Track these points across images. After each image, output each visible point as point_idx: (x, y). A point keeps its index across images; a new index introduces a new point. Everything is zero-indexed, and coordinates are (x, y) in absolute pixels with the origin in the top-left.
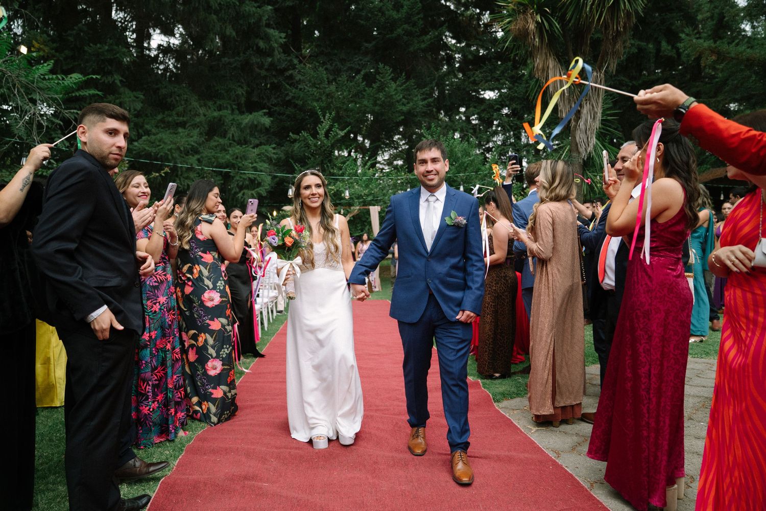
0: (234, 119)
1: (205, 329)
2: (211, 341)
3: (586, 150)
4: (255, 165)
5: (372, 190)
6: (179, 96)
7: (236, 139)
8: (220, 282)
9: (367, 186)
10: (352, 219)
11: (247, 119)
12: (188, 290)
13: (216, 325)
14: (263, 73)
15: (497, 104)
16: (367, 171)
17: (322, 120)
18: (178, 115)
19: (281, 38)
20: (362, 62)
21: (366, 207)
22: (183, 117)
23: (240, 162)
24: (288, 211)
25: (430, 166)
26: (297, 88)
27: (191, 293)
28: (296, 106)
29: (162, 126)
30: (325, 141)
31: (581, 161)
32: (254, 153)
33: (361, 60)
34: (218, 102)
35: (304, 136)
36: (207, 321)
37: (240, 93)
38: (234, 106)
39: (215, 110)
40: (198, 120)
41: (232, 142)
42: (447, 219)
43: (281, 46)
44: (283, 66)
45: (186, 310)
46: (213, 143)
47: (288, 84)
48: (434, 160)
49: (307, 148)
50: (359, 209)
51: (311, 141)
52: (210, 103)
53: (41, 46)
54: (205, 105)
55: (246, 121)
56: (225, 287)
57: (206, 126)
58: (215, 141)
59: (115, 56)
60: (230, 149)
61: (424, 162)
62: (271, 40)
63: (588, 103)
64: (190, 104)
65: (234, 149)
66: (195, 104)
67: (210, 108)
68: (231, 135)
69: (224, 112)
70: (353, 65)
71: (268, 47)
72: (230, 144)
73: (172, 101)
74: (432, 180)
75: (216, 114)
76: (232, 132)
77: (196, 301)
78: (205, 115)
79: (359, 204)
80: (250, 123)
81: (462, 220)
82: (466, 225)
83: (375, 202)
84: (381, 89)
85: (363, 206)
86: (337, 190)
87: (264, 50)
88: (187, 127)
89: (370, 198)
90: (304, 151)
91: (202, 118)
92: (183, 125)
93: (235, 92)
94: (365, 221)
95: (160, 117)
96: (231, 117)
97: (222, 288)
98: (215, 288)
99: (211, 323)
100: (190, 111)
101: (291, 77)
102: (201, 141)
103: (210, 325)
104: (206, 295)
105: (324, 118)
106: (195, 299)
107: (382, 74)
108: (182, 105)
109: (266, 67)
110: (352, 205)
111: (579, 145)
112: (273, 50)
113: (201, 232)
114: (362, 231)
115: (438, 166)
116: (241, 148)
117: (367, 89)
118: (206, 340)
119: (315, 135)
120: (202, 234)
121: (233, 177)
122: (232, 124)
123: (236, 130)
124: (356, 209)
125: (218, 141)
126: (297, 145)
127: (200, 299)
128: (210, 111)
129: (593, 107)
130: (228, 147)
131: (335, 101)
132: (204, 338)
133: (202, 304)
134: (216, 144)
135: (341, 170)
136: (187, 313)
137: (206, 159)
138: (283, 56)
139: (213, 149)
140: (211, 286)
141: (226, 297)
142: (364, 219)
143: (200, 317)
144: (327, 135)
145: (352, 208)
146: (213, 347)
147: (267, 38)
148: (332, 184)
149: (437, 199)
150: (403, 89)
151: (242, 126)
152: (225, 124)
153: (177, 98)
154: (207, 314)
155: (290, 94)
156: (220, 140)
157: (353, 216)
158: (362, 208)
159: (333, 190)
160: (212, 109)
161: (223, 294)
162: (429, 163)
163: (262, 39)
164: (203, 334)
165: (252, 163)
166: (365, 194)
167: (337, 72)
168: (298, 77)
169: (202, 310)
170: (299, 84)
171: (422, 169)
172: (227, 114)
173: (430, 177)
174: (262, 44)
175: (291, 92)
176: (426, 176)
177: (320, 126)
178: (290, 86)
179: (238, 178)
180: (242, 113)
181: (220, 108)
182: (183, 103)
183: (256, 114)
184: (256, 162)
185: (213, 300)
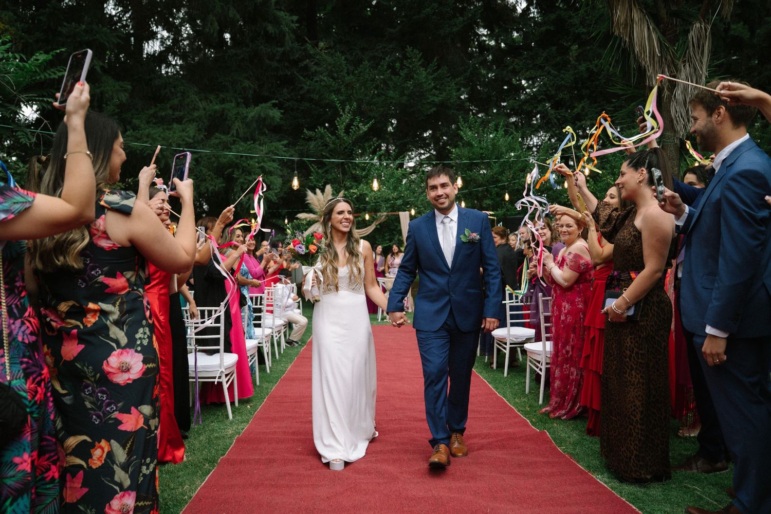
0: (238, 113)
1: (111, 431)
2: (121, 455)
3: (685, 126)
4: (262, 164)
5: (401, 192)
6: (174, 87)
7: (241, 135)
8: (141, 330)
9: (395, 189)
10: (378, 227)
11: (253, 112)
12: (71, 350)
13: (131, 422)
14: (275, 64)
15: (541, 95)
16: (395, 171)
17: (341, 113)
18: (173, 108)
19: (293, 22)
20: (386, 49)
21: (395, 213)
22: (180, 111)
23: (244, 162)
24: (303, 219)
25: (440, 191)
26: (312, 80)
27: (80, 357)
28: (311, 100)
29: (154, 121)
30: (345, 138)
31: (678, 142)
32: (262, 151)
33: (385, 48)
34: (221, 96)
35: (320, 132)
36: (116, 415)
37: (247, 85)
38: (239, 100)
39: (217, 104)
40: (196, 115)
41: (237, 139)
42: (462, 236)
43: (294, 31)
44: (297, 56)
45: (64, 392)
46: (214, 141)
47: (302, 75)
48: (443, 185)
49: (325, 147)
50: (387, 216)
51: (329, 138)
52: (212, 97)
53: (6, 26)
54: (206, 98)
55: (252, 114)
56: (150, 338)
57: (205, 121)
58: (216, 138)
59: (95, 37)
60: (233, 147)
61: (434, 187)
62: (281, 24)
63: (687, 65)
64: (188, 97)
65: (237, 146)
66: (194, 97)
67: (211, 102)
68: (235, 132)
69: (227, 106)
70: (376, 54)
71: (277, 32)
72: (234, 141)
73: (166, 93)
74: (443, 203)
75: (217, 107)
76: (236, 128)
77: (89, 375)
78: (205, 109)
79: (386, 210)
80: (257, 116)
81: (476, 236)
82: (480, 240)
83: (405, 207)
84: (409, 77)
85: (391, 212)
86: (361, 195)
87: (273, 36)
88: (184, 122)
89: (399, 202)
90: (322, 150)
91: (202, 112)
92: (179, 121)
93: (241, 84)
94: (394, 230)
95: (151, 111)
96: (235, 111)
97: (145, 342)
98: (131, 344)
99: (124, 417)
100: (188, 105)
101: (306, 68)
102: (200, 138)
103: (120, 423)
104: (114, 361)
105: (344, 111)
106: (88, 370)
107: (410, 58)
108: (177, 98)
109: (277, 58)
110: (379, 211)
111: (675, 122)
112: (284, 36)
113: (105, 232)
114: (390, 240)
115: (448, 190)
116: (245, 145)
117: (393, 77)
118: (110, 455)
119: (333, 130)
120: (108, 238)
121: (237, 179)
122: (236, 118)
123: (240, 125)
124: (383, 215)
125: (220, 138)
126: (312, 144)
127: (98, 368)
128: (211, 105)
129: (695, 69)
130: (231, 144)
131: (356, 93)
132: (106, 450)
133: (104, 379)
134: (217, 141)
135: (364, 170)
136: (68, 400)
137: (205, 159)
138: (296, 45)
139: (213, 147)
140: (124, 340)
141: (153, 361)
142: (392, 228)
143: (100, 408)
144: (347, 130)
145: (379, 214)
146: (125, 467)
147: (276, 21)
148: (354, 187)
149: (452, 220)
150: (434, 78)
151: (248, 120)
152: (229, 118)
153: (173, 90)
154: (113, 400)
155: (305, 86)
156: (222, 137)
157: (380, 224)
158: (390, 213)
159: (355, 193)
160: (214, 103)
161: (148, 354)
162: (439, 188)
163: (271, 22)
164: (103, 443)
165: (259, 163)
166: (393, 198)
167: (357, 63)
168: (314, 68)
169: (103, 392)
170: (315, 76)
171: (433, 194)
172: (231, 108)
173: (442, 200)
174: (270, 28)
175: (306, 84)
176: (437, 200)
177: (338, 119)
178: (304, 77)
179: (242, 180)
180: (247, 106)
181: (223, 101)
182: (179, 95)
183: (263, 105)
184: (264, 162)
185: (128, 370)
